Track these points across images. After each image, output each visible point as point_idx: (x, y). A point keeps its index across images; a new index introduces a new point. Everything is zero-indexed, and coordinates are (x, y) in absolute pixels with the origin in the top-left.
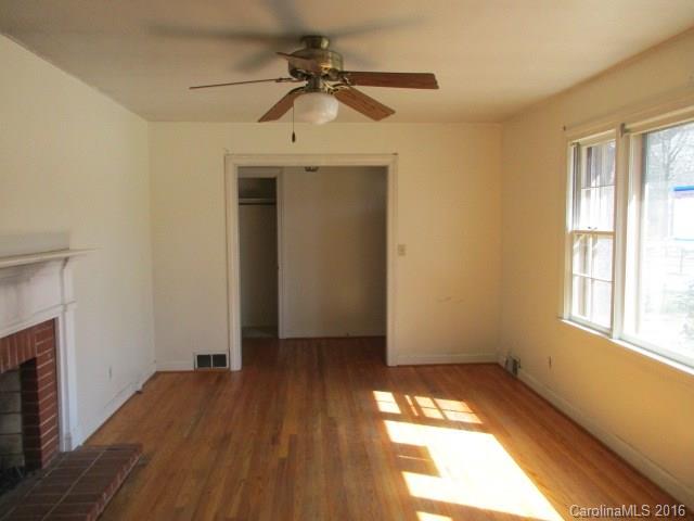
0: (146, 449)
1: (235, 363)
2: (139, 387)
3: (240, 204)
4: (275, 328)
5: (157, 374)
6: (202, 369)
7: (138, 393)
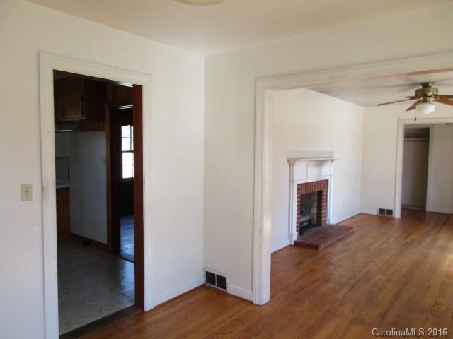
0: (354, 230)
1: (397, 214)
2: (353, 215)
3: (405, 141)
4: (424, 207)
5: (360, 214)
6: (381, 215)
7: (353, 217)
